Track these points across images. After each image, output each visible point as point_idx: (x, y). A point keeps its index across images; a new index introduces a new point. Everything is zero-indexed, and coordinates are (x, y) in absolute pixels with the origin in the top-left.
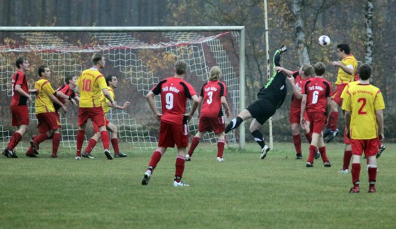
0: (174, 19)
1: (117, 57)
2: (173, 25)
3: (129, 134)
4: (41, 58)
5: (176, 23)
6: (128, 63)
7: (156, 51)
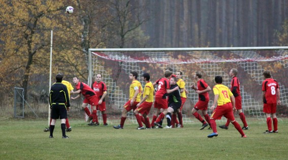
0: (280, 42)
1: (246, 65)
2: (279, 46)
3: (254, 111)
4: (200, 67)
5: (281, 45)
6: (253, 68)
7: (269, 62)
